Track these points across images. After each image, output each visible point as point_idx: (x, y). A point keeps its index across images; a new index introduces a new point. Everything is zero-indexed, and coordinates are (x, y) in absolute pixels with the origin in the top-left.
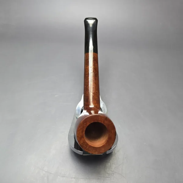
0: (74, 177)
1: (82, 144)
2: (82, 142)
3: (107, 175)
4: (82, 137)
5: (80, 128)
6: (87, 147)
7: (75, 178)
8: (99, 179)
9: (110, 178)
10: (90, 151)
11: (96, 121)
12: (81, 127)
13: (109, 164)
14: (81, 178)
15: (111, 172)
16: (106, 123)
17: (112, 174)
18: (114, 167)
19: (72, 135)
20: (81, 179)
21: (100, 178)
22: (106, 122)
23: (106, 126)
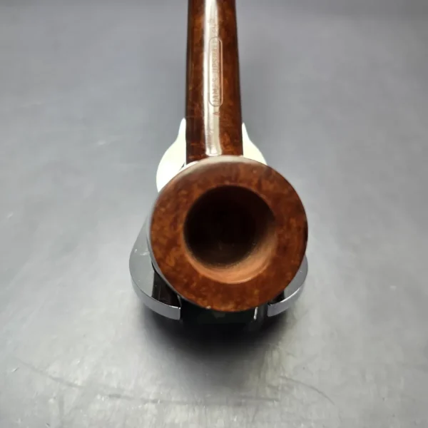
0: (151, 397)
1: (174, 269)
2: (172, 263)
3: (268, 391)
4: (173, 243)
5: (163, 210)
6: (195, 285)
7: (154, 402)
8: (239, 405)
9: (277, 400)
10: (204, 297)
11: (227, 183)
12: (169, 206)
13: (275, 354)
14: (178, 403)
15: (281, 381)
16: (266, 192)
17: (286, 388)
18: (290, 364)
19: (145, 254)
20: (178, 408)
21: (243, 401)
22: (269, 186)
23: (269, 203)
